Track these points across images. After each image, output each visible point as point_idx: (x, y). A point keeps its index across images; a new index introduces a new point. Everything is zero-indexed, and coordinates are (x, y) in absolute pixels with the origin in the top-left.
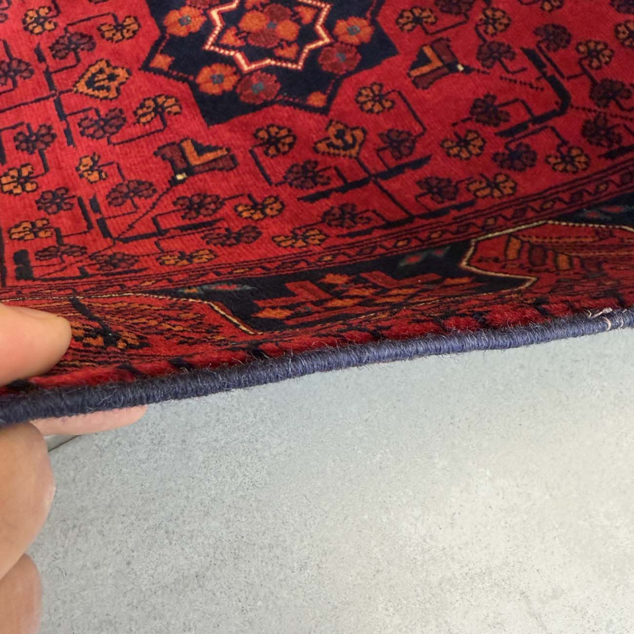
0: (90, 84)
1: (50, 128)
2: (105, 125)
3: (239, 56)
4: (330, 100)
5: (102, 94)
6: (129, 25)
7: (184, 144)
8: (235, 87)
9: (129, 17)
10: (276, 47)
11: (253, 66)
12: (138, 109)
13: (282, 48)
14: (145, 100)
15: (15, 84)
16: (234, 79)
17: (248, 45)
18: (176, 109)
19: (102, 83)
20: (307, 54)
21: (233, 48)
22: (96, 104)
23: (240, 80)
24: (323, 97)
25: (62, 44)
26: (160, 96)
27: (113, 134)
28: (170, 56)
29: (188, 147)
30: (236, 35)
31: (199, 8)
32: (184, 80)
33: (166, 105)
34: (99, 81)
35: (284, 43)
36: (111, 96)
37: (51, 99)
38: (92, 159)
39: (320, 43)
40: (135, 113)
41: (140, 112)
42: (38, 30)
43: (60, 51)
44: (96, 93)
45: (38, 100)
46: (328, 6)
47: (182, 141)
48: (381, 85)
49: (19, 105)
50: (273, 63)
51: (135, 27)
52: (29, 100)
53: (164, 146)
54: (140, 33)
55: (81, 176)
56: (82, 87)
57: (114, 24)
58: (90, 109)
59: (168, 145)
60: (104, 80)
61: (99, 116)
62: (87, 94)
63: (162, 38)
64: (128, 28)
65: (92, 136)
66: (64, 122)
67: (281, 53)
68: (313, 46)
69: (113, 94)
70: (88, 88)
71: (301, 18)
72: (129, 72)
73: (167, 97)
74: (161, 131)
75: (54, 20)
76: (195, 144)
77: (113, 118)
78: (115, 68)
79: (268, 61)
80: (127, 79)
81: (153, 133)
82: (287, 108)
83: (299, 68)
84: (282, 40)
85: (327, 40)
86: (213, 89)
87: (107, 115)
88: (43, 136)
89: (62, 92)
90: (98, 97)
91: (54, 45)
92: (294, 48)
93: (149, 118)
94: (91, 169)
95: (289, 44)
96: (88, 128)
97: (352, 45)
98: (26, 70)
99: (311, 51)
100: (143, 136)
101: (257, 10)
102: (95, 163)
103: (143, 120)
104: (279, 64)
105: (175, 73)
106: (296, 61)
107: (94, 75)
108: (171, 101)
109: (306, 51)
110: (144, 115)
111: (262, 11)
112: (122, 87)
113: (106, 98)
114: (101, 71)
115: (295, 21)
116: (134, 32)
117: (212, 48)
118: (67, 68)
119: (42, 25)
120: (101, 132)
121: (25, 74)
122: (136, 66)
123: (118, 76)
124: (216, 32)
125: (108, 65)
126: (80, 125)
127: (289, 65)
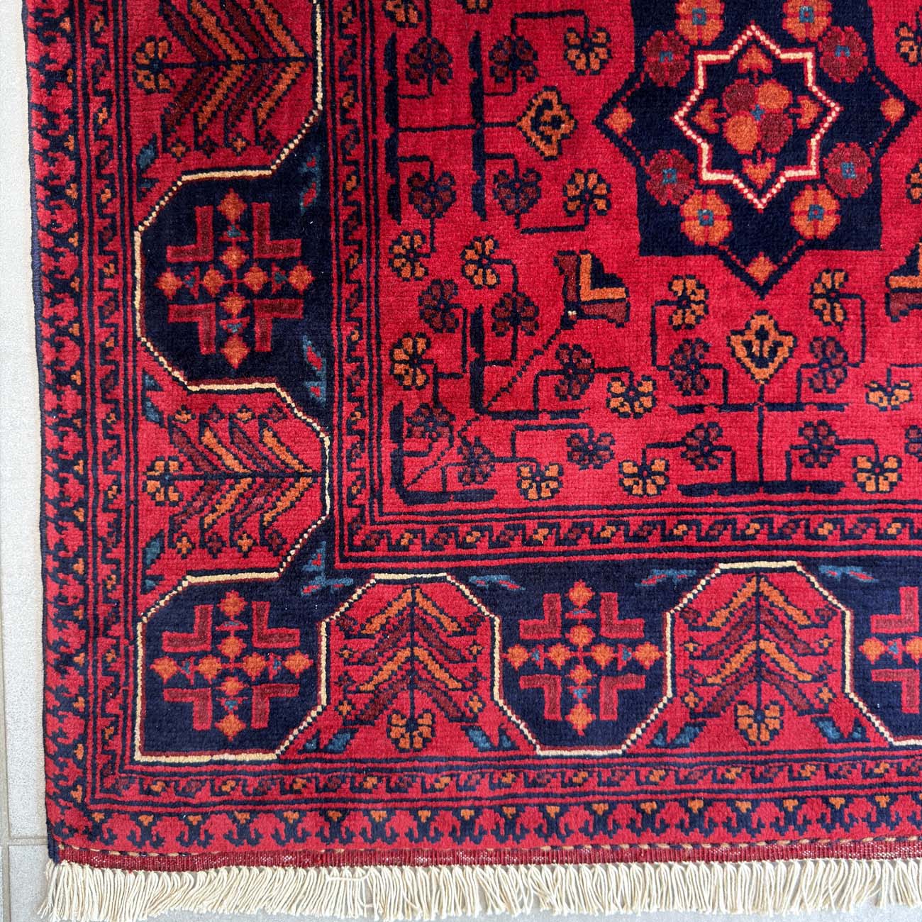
0: (762, 363)
1: (808, 425)
2: (829, 363)
3: (790, 173)
4: (899, 95)
5: (783, 353)
6: (685, 289)
7: (894, 285)
8: (836, 197)
9: (670, 285)
10: (795, 123)
11: (813, 163)
12: (821, 319)
13: (800, 116)
14: (811, 307)
15: (725, 448)
16: (824, 194)
17: (777, 156)
18: (839, 277)
19: (766, 349)
20: (820, 90)
21: (775, 175)
22: (794, 364)
23: (828, 187)
24: (892, 100)
25: (685, 379)
26: (812, 289)
27: (846, 358)
28: (758, 256)
29: (898, 281)
30: (755, 162)
31: (692, 193)
32: (801, 251)
33: (829, 286)
34: (761, 351)
35: (793, 110)
36: (791, 344)
37: (766, 412)
38: (873, 390)
39: (810, 66)
40: (827, 324)
41: (827, 318)
42: (647, 402)
43: (694, 385)
44: (778, 360)
45: (761, 428)
46: (753, 27)
47: (888, 285)
48: (903, 25)
49: (760, 451)
50: (818, 137)
51: (691, 284)
52: (757, 438)
53: (887, 308)
54: (704, 280)
55: (896, 408)
56: (761, 374)
57: (674, 307)
58: (799, 373)
59: (887, 303)
60: (762, 346)
61: (814, 366)
62: (776, 371)
63: (722, 255)
64: (689, 292)
65: (839, 382)
66: (807, 407)
67: (805, 121)
68: (810, 78)
69: (789, 341)
70: (767, 366)
71: (760, 72)
72: (762, 312)
73: (818, 280)
74: (863, 303)
75: (638, 378)
76: (898, 272)
77: (824, 352)
78: (748, 326)
79: (813, 142)
80: (771, 318)
81: (863, 314)
82: (890, 150)
83: (838, 109)
84: (786, 110)
85: (809, 55)
86: (828, 224)
87: (816, 357)
88: (816, 435)
89: (761, 398)
90: (785, 360)
91: (681, 389)
92: (805, 102)
93: (838, 311)
94: (890, 395)
95: (796, 104)
96: (826, 382)
97: (828, 28)
98: (707, 431)
99: (817, 83)
100: (863, 327)
101: (724, 120)
102: (880, 388)
103: (840, 318)
104: (822, 131)
105: (785, 259)
106: (826, 110)
107: (751, 355)
108: (826, 277)
109: (815, 89)
110: (833, 315)
111: (729, 116)
112: (782, 328)
113: (791, 350)
114: (748, 345)
115: (761, 82)
116: (700, 286)
117: (764, 201)
118: (725, 384)
119: (639, 395)
120: (838, 371)
121: (713, 434)
122: (756, 301)
123: (762, 327)
124: (741, 186)
125: (742, 333)
126: (819, 391)
127: (830, 119)
